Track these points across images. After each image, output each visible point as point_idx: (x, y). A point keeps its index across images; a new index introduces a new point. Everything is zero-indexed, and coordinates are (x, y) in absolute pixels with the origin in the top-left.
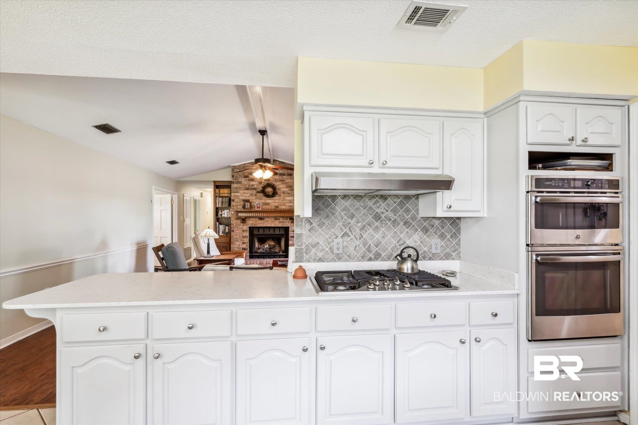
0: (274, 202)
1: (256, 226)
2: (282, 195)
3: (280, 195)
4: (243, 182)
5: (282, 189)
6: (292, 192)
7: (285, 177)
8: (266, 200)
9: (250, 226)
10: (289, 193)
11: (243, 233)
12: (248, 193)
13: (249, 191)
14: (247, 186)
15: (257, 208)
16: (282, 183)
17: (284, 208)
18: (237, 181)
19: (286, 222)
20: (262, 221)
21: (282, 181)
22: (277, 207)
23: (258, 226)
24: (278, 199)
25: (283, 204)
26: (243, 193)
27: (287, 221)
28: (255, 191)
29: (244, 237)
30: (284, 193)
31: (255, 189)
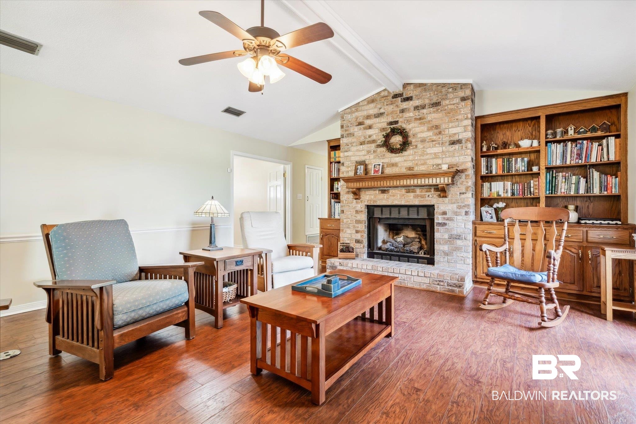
0: (405, 161)
1: (375, 204)
2: (420, 146)
3: (416, 146)
4: (356, 134)
5: (419, 135)
6: (439, 138)
7: (425, 111)
8: (392, 159)
9: (366, 203)
10: (433, 141)
11: (356, 215)
12: (363, 150)
13: (365, 147)
14: (362, 139)
15: (374, 173)
16: (420, 124)
17: (423, 169)
18: (347, 133)
19: (428, 196)
20: (385, 196)
21: (420, 119)
22: (410, 169)
23: (378, 203)
24: (412, 155)
25: (422, 162)
26: (357, 151)
27: (429, 193)
28: (373, 145)
29: (358, 222)
30: (423, 141)
31: (374, 141)
